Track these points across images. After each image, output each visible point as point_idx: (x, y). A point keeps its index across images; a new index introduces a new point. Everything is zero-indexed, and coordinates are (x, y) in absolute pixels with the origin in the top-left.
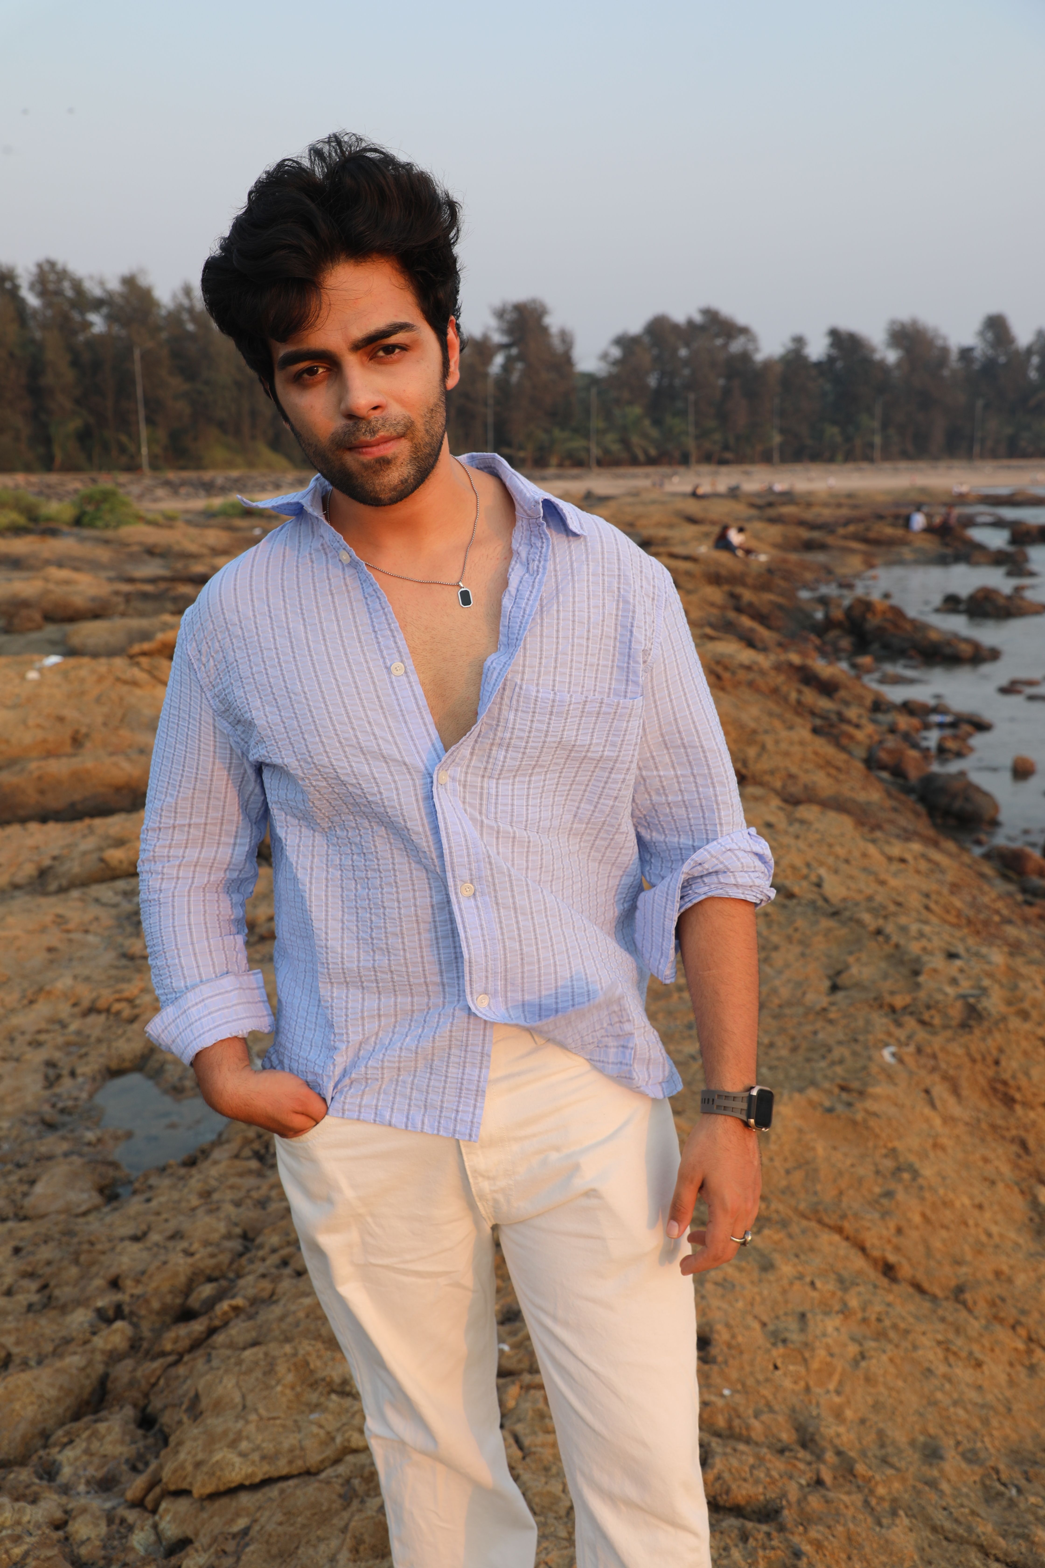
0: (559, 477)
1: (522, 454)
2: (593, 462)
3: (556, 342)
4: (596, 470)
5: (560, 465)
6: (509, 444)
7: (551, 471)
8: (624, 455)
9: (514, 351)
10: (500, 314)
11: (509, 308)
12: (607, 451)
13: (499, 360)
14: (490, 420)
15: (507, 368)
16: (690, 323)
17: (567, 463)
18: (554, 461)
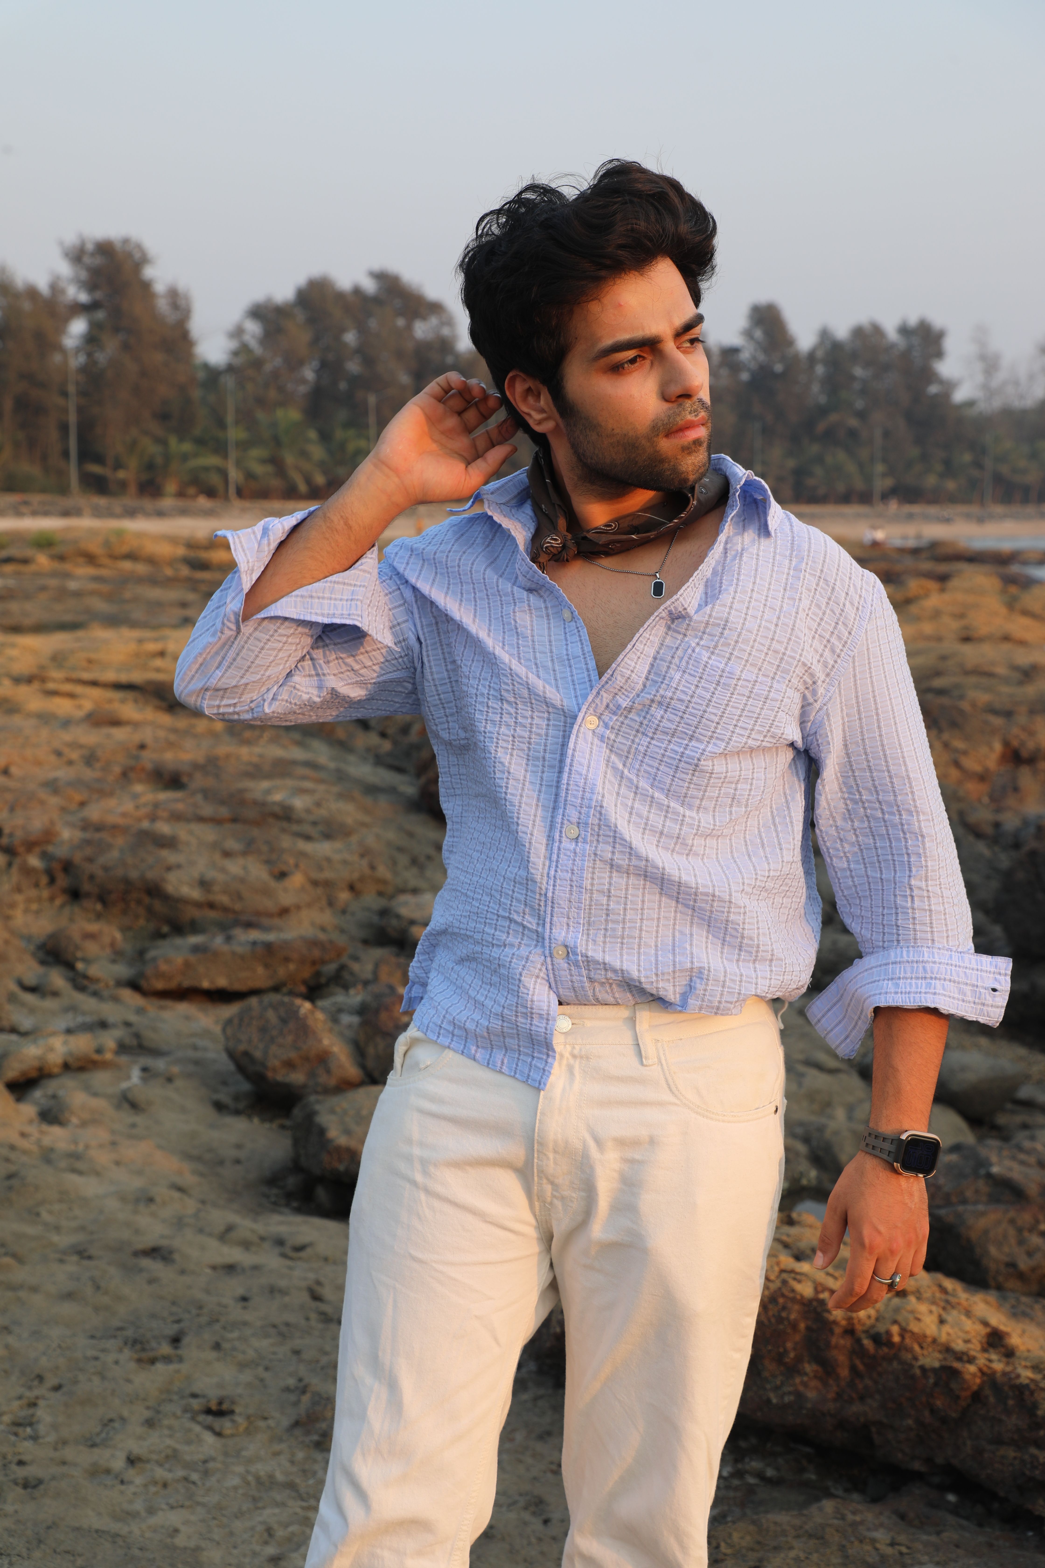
0: (184, 512)
1: (121, 474)
2: (232, 490)
3: (162, 305)
4: (237, 503)
5: (181, 494)
6: (99, 459)
7: (167, 502)
8: (276, 483)
9: (100, 315)
10: (77, 256)
11: (90, 247)
12: (250, 476)
13: (78, 327)
14: (72, 418)
15: (91, 340)
16: (357, 291)
17: (191, 491)
18: (171, 487)
